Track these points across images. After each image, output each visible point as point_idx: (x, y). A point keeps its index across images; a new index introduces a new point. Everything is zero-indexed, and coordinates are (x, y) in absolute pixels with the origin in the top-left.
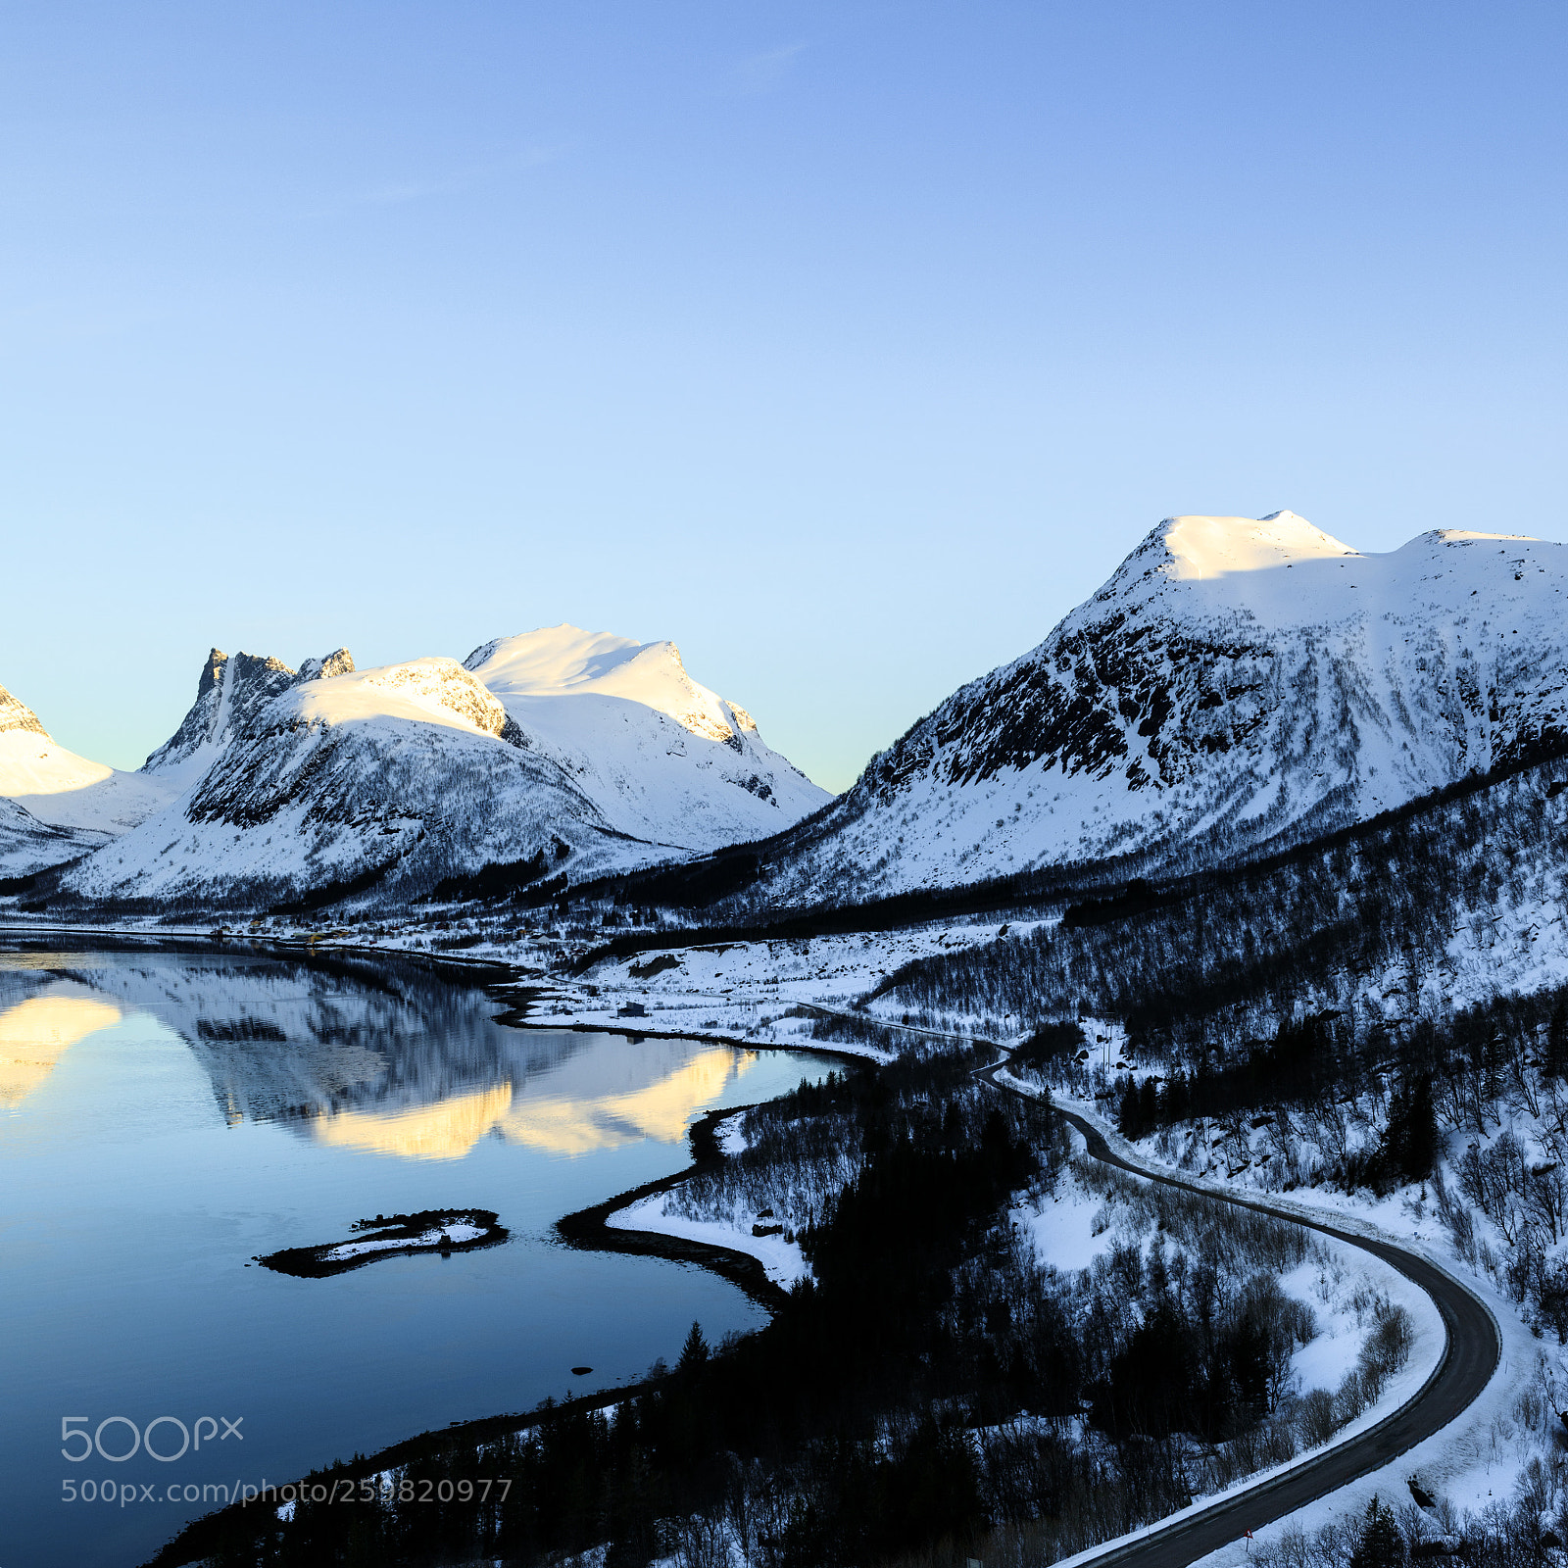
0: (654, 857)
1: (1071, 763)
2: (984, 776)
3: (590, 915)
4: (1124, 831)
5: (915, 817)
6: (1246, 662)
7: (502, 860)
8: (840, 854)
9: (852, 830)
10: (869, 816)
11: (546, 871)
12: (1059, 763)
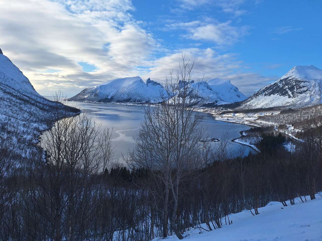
0: (227, 103)
1: (280, 94)
2: (269, 96)
3: (220, 109)
4: (287, 103)
5: (260, 100)
6: (306, 83)
7: (210, 103)
8: (250, 104)
9: (252, 101)
10: (254, 100)
11: (215, 104)
12: (279, 94)
